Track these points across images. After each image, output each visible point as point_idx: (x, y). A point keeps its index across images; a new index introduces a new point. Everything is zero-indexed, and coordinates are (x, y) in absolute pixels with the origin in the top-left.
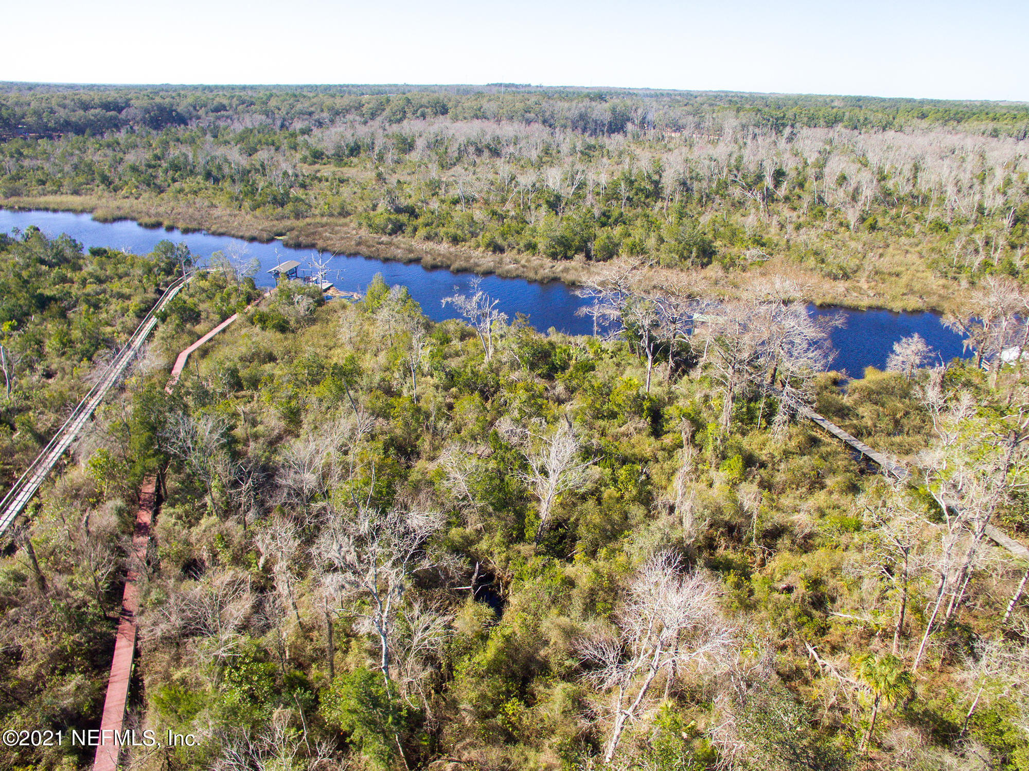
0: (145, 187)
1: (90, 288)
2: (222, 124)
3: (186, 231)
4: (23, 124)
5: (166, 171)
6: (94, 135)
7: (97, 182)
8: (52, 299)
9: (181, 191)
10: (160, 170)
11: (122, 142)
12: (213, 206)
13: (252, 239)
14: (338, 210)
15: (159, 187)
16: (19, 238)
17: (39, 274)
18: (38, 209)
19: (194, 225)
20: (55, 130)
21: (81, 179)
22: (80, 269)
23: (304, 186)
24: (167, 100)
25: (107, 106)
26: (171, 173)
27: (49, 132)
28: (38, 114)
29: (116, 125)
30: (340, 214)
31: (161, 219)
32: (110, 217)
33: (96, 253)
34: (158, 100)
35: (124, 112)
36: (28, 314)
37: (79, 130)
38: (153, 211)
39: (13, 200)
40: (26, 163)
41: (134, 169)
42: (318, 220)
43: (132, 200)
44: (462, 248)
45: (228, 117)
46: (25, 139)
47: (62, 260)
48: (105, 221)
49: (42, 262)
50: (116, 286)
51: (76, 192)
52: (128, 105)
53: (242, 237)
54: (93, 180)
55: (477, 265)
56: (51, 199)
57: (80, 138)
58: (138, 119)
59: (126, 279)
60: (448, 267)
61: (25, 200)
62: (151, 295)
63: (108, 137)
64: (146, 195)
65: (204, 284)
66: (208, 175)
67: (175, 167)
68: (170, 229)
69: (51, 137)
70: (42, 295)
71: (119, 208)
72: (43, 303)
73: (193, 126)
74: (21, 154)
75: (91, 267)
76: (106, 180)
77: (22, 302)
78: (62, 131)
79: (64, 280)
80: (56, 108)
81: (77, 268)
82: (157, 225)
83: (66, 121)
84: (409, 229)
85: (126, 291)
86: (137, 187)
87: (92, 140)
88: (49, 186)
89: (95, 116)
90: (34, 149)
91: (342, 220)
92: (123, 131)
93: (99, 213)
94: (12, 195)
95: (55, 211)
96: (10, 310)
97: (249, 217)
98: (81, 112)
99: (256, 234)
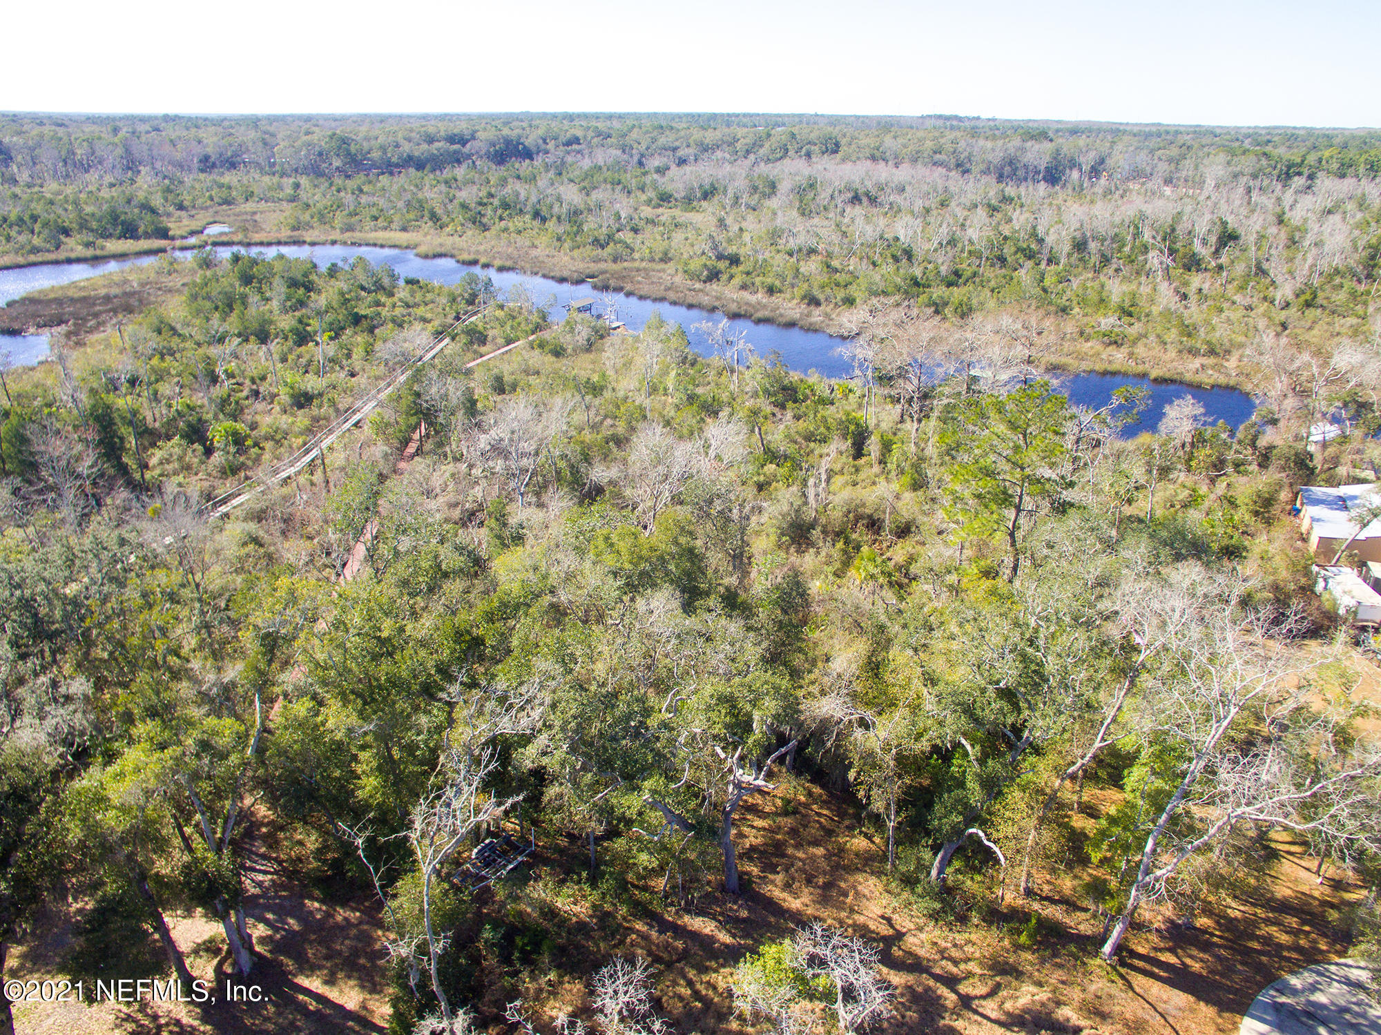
0: (470, 225)
1: (398, 311)
2: (569, 159)
3: (501, 269)
4: (369, 159)
5: (495, 211)
6: (433, 170)
7: (426, 219)
8: (365, 317)
9: (506, 230)
10: (489, 207)
11: (459, 178)
12: (534, 246)
13: (562, 280)
14: (660, 255)
15: (484, 226)
16: (347, 268)
17: (358, 299)
18: (367, 245)
19: (509, 263)
20: (397, 166)
21: (411, 216)
22: (393, 295)
23: (635, 230)
24: (516, 131)
25: (451, 139)
26: (500, 212)
27: (390, 168)
28: (383, 149)
29: (457, 160)
30: (661, 260)
31: (478, 257)
32: (430, 253)
33: (409, 282)
34: (506, 132)
35: (468, 146)
36: (343, 328)
37: (420, 166)
38: (473, 249)
39: (348, 234)
40: (364, 199)
41: (464, 206)
42: (636, 264)
43: (456, 238)
44: (776, 299)
45: (578, 152)
46: (367, 175)
47: (379, 287)
48: (426, 257)
49: (363, 288)
50: (420, 311)
51: (404, 229)
52: (473, 138)
53: (553, 278)
54: (422, 217)
55: (781, 315)
56: (381, 236)
57: (419, 174)
58: (483, 152)
59: (431, 306)
60: (751, 316)
61: (357, 235)
62: (450, 320)
63: (447, 173)
64: (470, 233)
65: (500, 314)
66: (537, 215)
67: (505, 206)
68: (486, 266)
69: (392, 174)
70: (357, 314)
71: (441, 245)
72: (357, 320)
73: (538, 161)
74: (361, 191)
75: (403, 292)
76: (434, 217)
77: (340, 317)
78: (403, 167)
79: (378, 304)
80: (402, 142)
81: (391, 295)
82: (474, 263)
83: (409, 156)
84: (724, 277)
85: (429, 316)
86: (463, 225)
87: (432, 176)
88: (381, 223)
89: (438, 150)
90: (375, 185)
91: (662, 266)
92: (464, 166)
93: (422, 249)
94: (348, 230)
95: (382, 246)
96: (331, 324)
97: (566, 258)
98: (425, 146)
99: (566, 274)
